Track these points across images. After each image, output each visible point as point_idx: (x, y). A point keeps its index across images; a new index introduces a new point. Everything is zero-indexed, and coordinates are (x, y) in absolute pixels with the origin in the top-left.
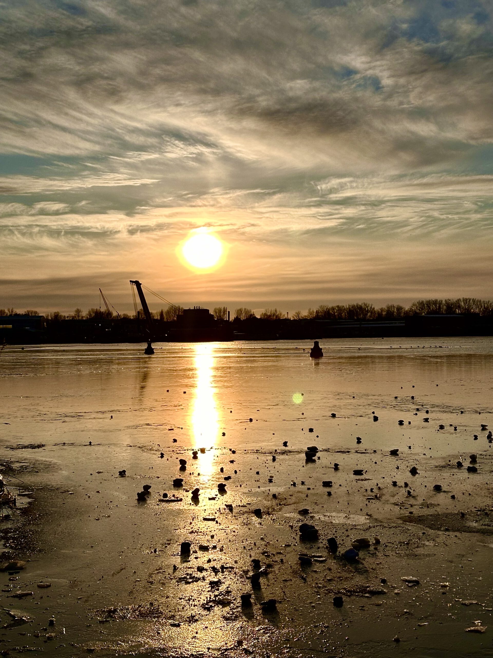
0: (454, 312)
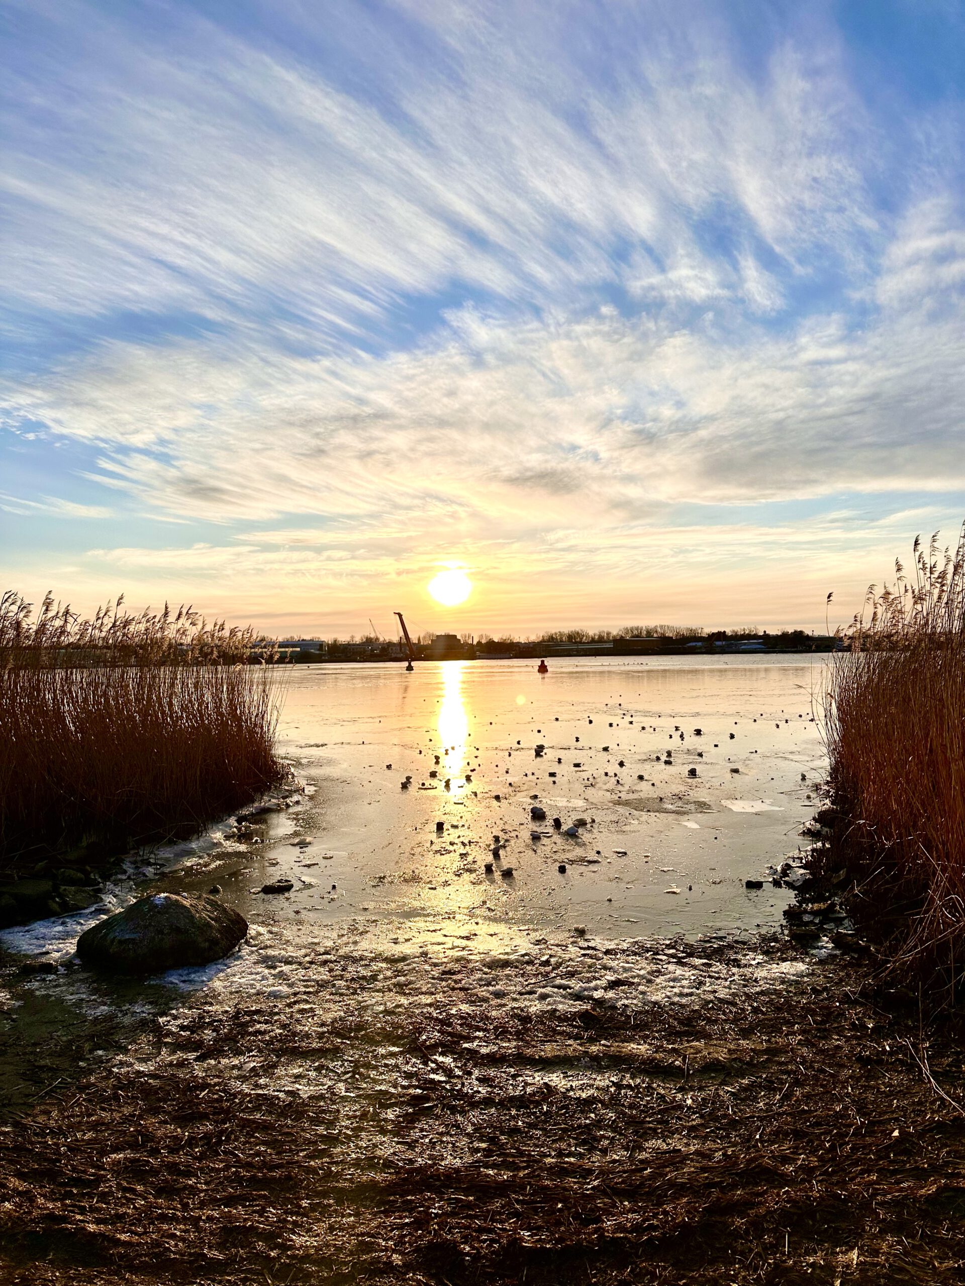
0: (652, 637)
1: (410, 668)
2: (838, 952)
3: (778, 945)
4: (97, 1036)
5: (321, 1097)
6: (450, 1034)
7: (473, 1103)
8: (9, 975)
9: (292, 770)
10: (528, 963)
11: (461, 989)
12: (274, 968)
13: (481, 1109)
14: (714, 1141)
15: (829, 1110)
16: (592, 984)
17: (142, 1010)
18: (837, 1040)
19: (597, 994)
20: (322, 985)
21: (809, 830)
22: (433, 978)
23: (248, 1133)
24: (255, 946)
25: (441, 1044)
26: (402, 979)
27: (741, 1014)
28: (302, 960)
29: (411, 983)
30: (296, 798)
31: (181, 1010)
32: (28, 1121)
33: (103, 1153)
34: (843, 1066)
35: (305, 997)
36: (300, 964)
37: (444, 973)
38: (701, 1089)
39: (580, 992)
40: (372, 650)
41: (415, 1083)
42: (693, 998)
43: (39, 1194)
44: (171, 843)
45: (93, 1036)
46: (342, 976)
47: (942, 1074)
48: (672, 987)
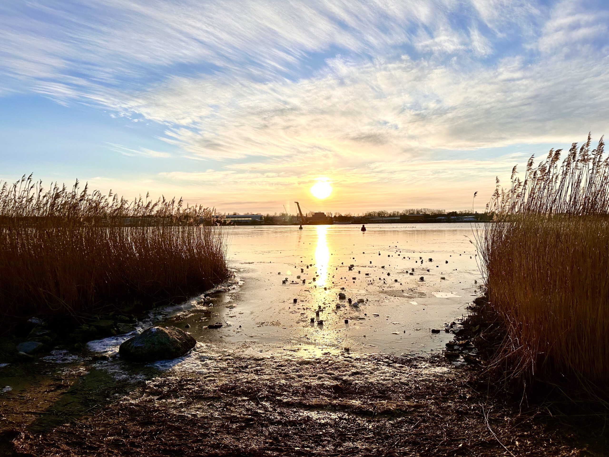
1: (301, 228)
2: (466, 363)
3: (438, 359)
4: (118, 388)
5: (207, 417)
6: (272, 393)
7: (272, 422)
8: (87, 360)
9: (235, 274)
10: (318, 363)
11: (284, 373)
12: (203, 361)
13: (275, 426)
14: (376, 444)
15: (434, 433)
16: (344, 373)
17: (140, 377)
18: (451, 403)
19: (344, 378)
20: (223, 369)
21: (470, 307)
22: (273, 368)
23: (169, 431)
24: (198, 351)
25: (267, 397)
26: (259, 368)
27: (409, 389)
28: (217, 358)
29: (262, 370)
30: (234, 286)
31: (157, 378)
32: (78, 422)
33: (105, 436)
34: (448, 415)
35: (213, 374)
36: (215, 360)
37: (279, 366)
38: (378, 421)
39: (338, 376)
40: (285, 220)
41: (250, 413)
42: (389, 381)
43: (72, 451)
44: (172, 305)
45: (116, 388)
46: (232, 366)
47: (493, 420)
48: (381, 376)
